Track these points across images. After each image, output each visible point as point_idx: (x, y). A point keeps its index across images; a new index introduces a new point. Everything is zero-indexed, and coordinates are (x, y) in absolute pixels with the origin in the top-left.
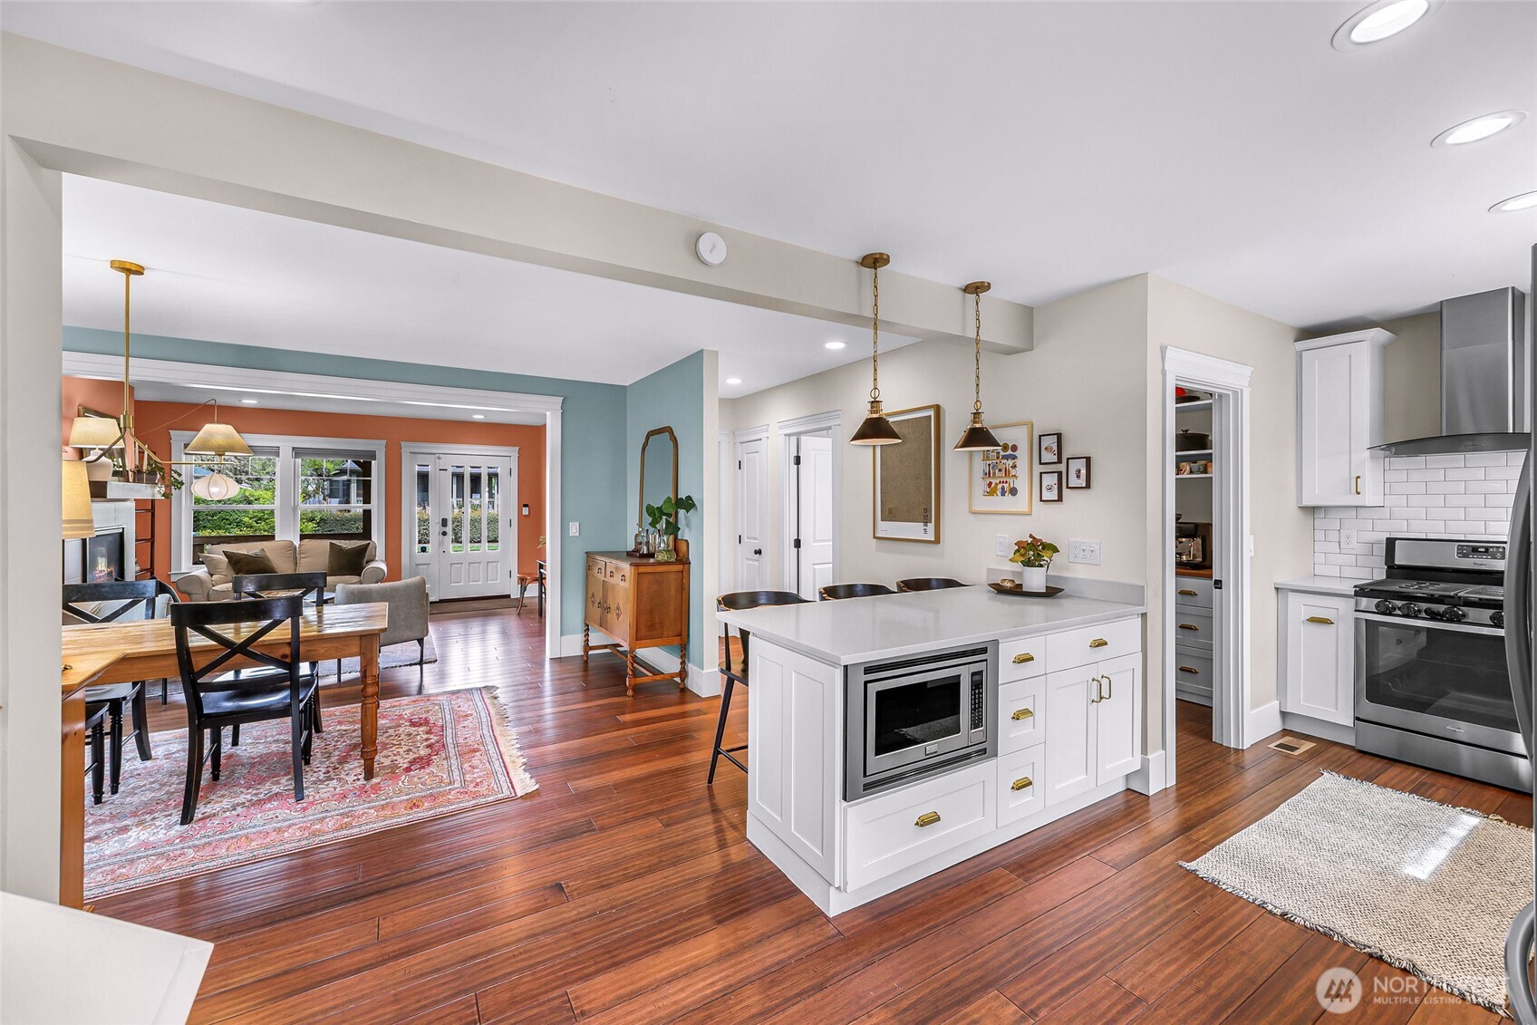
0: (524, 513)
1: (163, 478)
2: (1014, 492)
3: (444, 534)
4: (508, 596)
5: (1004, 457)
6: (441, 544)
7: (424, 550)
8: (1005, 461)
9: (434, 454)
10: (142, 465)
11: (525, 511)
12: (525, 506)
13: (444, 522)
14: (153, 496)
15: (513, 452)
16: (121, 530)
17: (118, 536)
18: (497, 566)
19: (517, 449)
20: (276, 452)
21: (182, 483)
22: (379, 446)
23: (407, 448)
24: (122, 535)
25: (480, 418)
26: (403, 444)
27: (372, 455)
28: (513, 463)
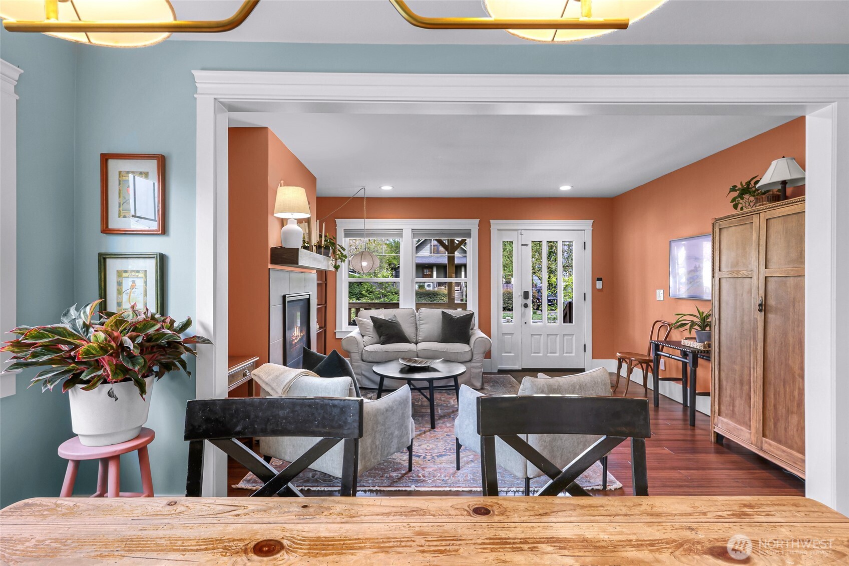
0: (597, 287)
1: (334, 252)
3: (526, 306)
4: (583, 370)
6: (523, 315)
9: (517, 230)
10: (321, 241)
11: (599, 285)
12: (599, 279)
13: (526, 296)
14: (328, 267)
15: (587, 225)
16: (308, 297)
17: (306, 302)
18: (572, 339)
19: (591, 222)
20: (400, 232)
21: (346, 257)
22: (472, 225)
23: (495, 225)
24: (309, 300)
25: (565, 188)
26: (491, 220)
27: (468, 234)
28: (588, 237)
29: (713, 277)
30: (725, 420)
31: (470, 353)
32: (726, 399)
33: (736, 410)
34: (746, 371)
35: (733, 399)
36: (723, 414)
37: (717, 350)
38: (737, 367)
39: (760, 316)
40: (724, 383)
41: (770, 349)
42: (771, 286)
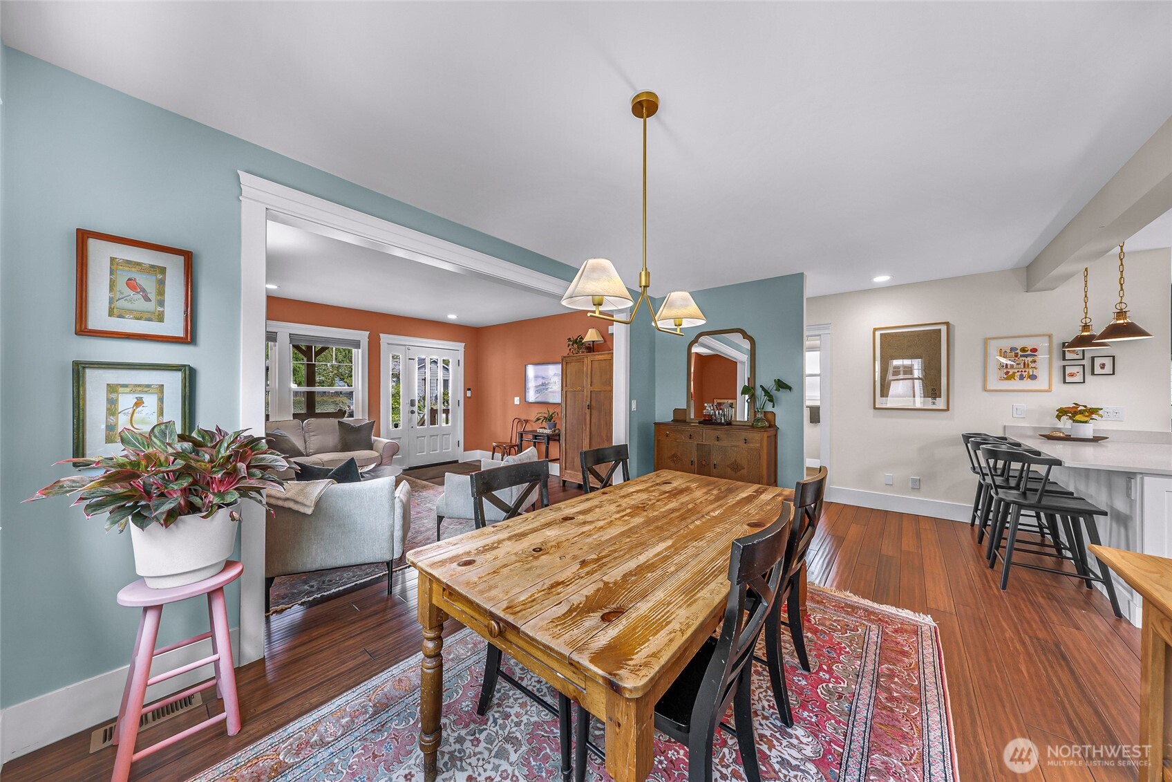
0: (468, 395)
2: (1033, 377)
3: (413, 412)
4: (456, 462)
5: (1022, 356)
6: (410, 421)
7: (396, 426)
8: (1024, 359)
9: (405, 345)
11: (469, 393)
12: (470, 389)
13: (412, 403)
15: (460, 346)
18: (449, 438)
19: (464, 344)
20: (273, 337)
22: (363, 336)
23: (385, 338)
25: (452, 317)
26: (381, 335)
27: (357, 344)
28: (461, 356)
29: (562, 390)
30: (569, 471)
31: (380, 457)
32: (569, 460)
33: (575, 464)
34: (580, 442)
35: (573, 459)
36: (568, 468)
37: (564, 432)
38: (576, 441)
39: (588, 412)
40: (568, 450)
41: (593, 429)
42: (593, 395)
